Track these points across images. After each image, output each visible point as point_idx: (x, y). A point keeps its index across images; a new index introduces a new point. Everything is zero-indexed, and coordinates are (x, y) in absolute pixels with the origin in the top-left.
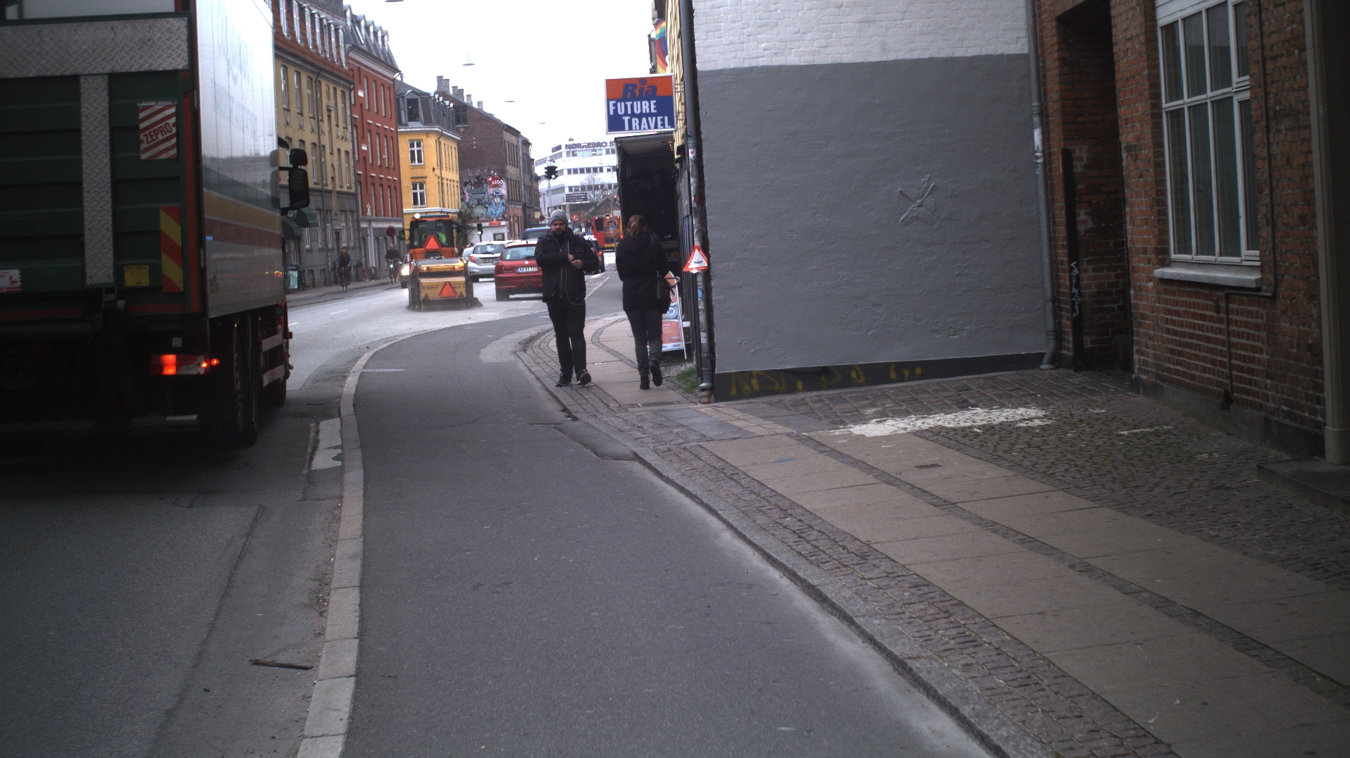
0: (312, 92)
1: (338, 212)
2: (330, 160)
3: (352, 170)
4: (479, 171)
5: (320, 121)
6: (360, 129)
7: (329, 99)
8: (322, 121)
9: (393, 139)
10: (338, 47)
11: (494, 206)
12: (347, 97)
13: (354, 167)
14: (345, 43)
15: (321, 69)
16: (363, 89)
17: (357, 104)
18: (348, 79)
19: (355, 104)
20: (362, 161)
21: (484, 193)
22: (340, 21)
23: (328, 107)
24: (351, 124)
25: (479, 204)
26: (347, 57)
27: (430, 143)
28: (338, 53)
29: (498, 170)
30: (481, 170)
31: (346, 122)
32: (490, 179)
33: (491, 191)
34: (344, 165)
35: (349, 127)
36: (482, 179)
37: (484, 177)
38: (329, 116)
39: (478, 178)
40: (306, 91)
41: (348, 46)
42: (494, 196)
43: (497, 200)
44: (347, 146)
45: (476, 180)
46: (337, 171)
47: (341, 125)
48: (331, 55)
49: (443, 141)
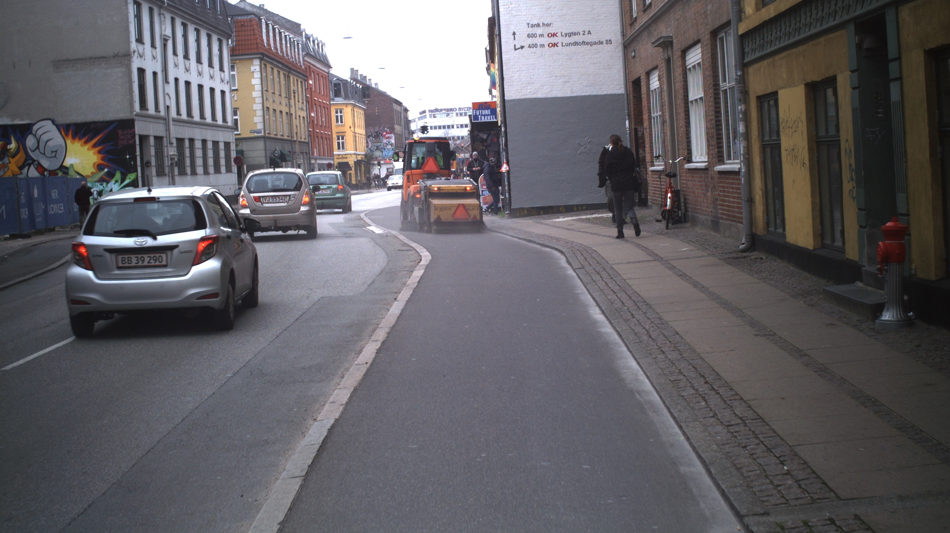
0: (286, 82)
1: (300, 154)
2: (295, 122)
3: (306, 128)
4: (377, 128)
5: (290, 99)
6: (310, 103)
7: (294, 86)
8: (291, 99)
9: (328, 108)
10: (299, 54)
11: (387, 150)
12: (304, 84)
13: (307, 126)
14: (302, 52)
15: (290, 69)
16: (312, 80)
17: (309, 88)
18: (304, 74)
19: (308, 89)
20: (311, 122)
21: (381, 142)
22: (299, 38)
23: (294, 90)
24: (306, 101)
25: (377, 149)
26: (304, 60)
27: (348, 111)
28: (299, 58)
29: (389, 128)
30: (379, 128)
31: (303, 100)
32: (385, 133)
33: (385, 141)
34: (302, 125)
35: (305, 102)
36: (380, 134)
37: (381, 132)
38: (294, 96)
40: (283, 82)
41: (304, 53)
42: (387, 144)
43: (389, 147)
44: (303, 114)
46: (299, 129)
47: (301, 101)
48: (296, 59)
49: (355, 110)
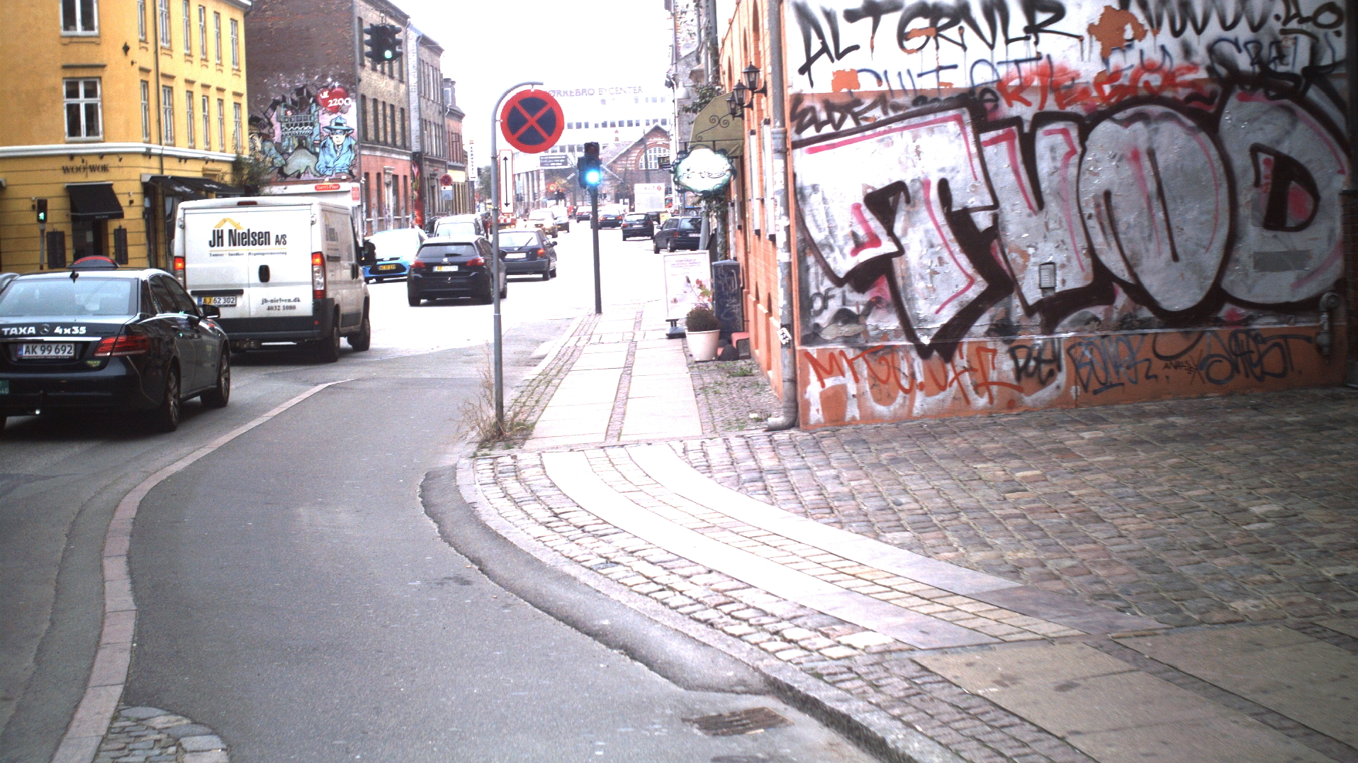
4: (302, 77)
11: (333, 151)
21: (312, 124)
25: (301, 146)
29: (341, 76)
30: (307, 76)
32: (325, 95)
33: (326, 119)
36: (309, 95)
37: (313, 92)
39: (299, 91)
42: (333, 131)
43: (339, 139)
45: (295, 98)
